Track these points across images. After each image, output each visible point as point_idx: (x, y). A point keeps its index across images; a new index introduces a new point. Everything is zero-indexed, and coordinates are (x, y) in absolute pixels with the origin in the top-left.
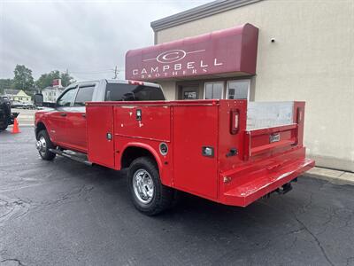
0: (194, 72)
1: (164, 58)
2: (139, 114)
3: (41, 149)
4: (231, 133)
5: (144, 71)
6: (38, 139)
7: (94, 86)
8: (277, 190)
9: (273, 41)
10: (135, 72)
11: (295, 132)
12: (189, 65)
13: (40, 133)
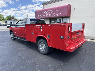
0: (55, 16)
1: (46, 12)
2: (41, 27)
3: (12, 37)
4: (68, 32)
5: (41, 16)
6: (11, 35)
7: (27, 20)
8: (79, 47)
9: (75, 8)
10: (38, 16)
11: (83, 32)
12: (53, 14)
13: (11, 33)
